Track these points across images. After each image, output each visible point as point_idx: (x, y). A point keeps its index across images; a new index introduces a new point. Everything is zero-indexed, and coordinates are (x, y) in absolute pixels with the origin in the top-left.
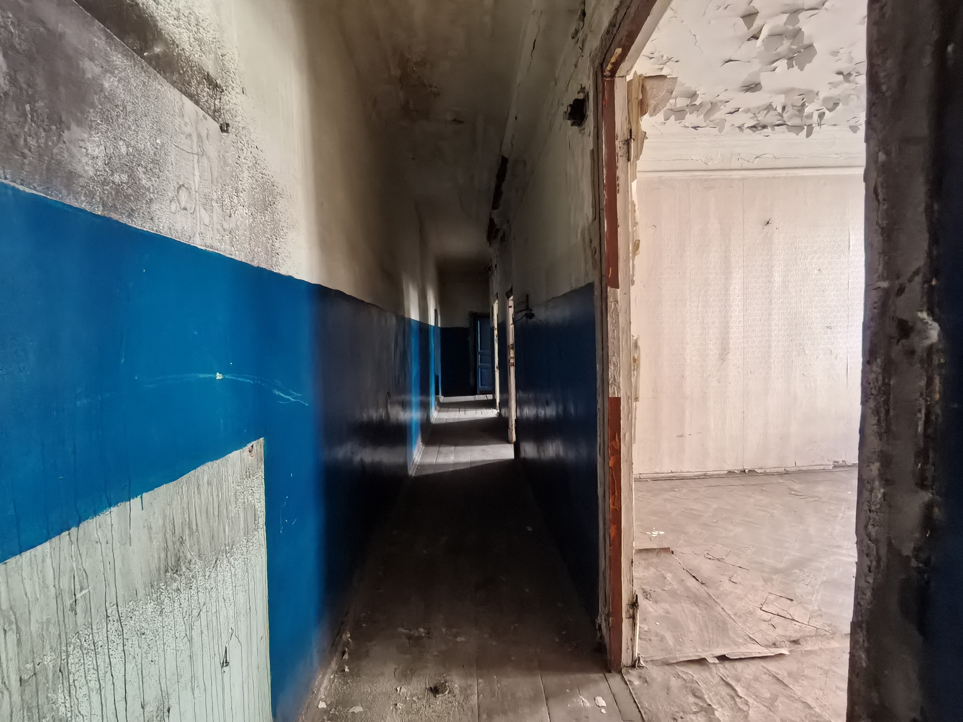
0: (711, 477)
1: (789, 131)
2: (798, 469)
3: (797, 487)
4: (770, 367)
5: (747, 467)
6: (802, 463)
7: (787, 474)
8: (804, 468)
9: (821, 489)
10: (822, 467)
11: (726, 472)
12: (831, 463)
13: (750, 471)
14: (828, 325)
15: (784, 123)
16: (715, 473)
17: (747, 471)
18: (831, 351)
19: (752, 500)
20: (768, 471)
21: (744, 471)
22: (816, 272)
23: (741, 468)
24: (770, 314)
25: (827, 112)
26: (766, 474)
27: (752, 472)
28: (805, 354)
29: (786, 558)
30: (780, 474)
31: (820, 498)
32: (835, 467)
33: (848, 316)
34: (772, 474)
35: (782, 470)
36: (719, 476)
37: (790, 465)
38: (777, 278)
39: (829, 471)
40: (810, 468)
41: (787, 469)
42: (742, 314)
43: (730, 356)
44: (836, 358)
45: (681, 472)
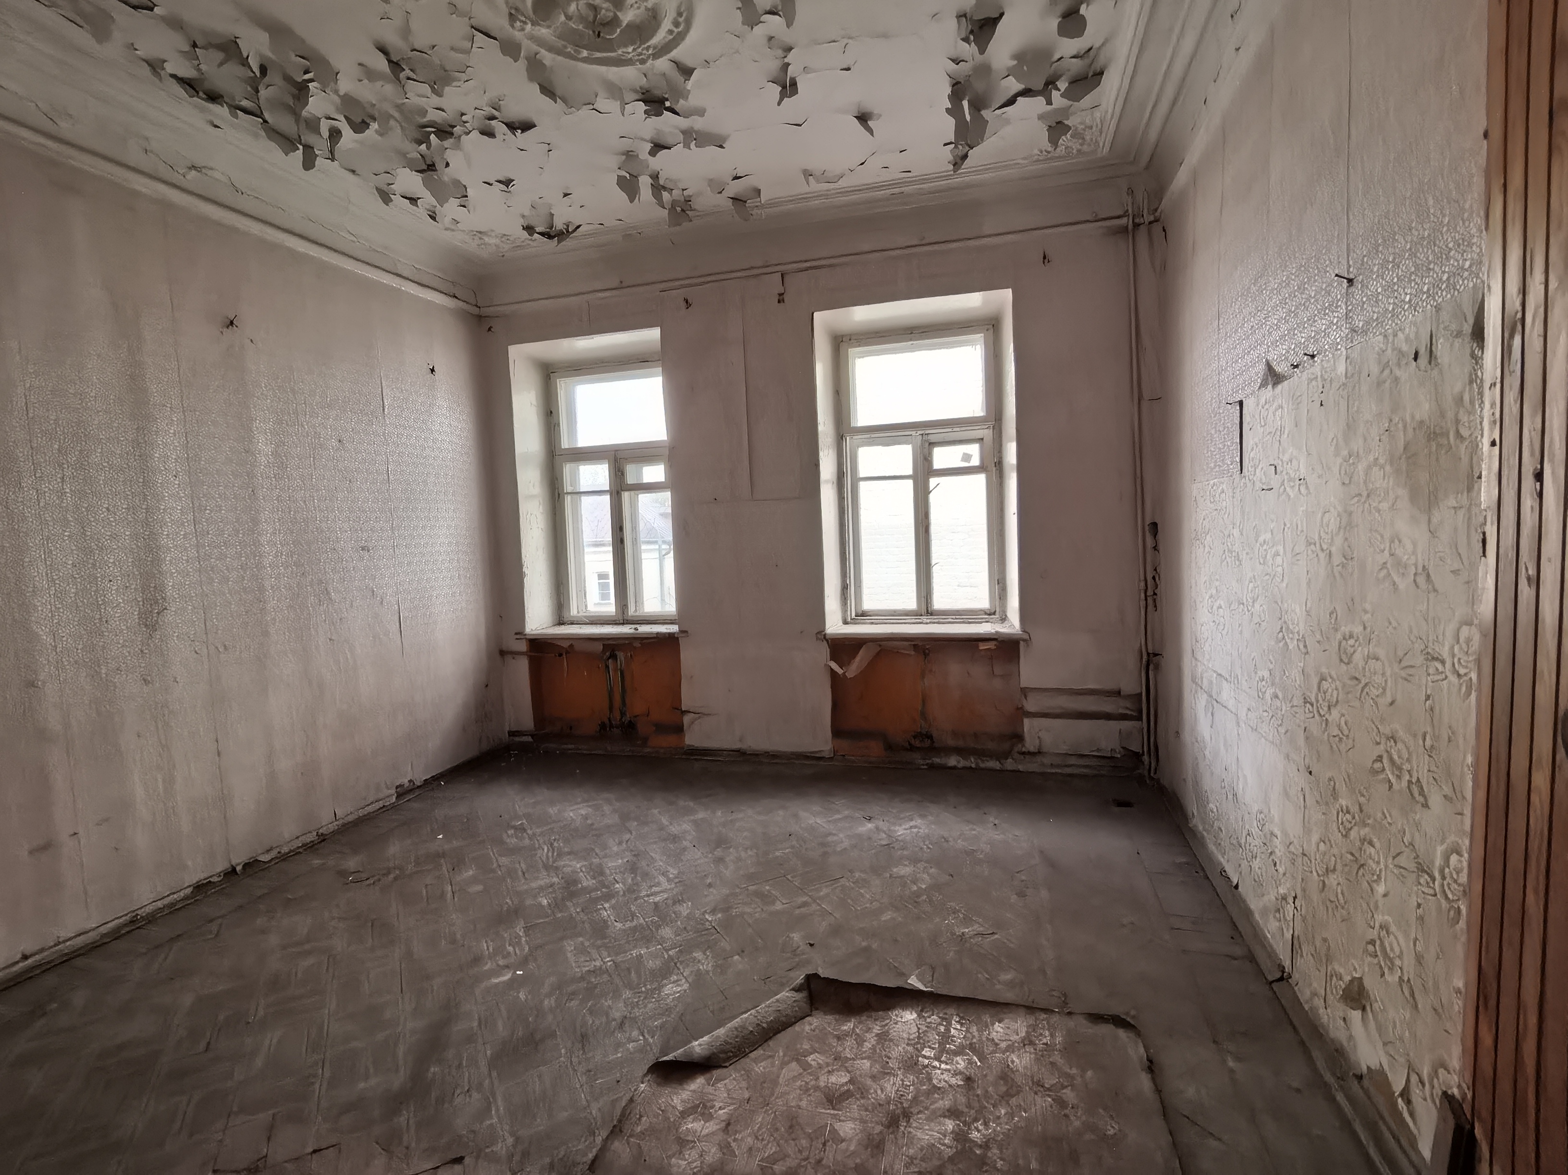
0: (151, 919)
1: (269, 138)
2: (340, 822)
3: (352, 863)
4: (266, 634)
5: (239, 859)
6: (346, 810)
7: (324, 840)
8: (351, 818)
9: (394, 849)
10: (381, 804)
11: (190, 890)
12: (393, 791)
13: (246, 866)
14: (363, 543)
15: (259, 113)
16: (160, 904)
17: (239, 868)
18: (373, 591)
19: (274, 940)
20: (285, 849)
21: (234, 869)
22: (334, 442)
23: (221, 866)
24: (255, 522)
25: (347, 132)
26: (284, 858)
27: (252, 866)
28: (330, 599)
29: (401, 1050)
30: (310, 848)
31: (401, 868)
32: (399, 796)
33: (392, 529)
34: (296, 853)
35: (311, 837)
36: (173, 909)
37: (326, 821)
38: (263, 446)
39: (393, 807)
40: (361, 813)
41: (321, 831)
42: (190, 517)
43: (169, 617)
44: (382, 603)
45: (59, 943)
